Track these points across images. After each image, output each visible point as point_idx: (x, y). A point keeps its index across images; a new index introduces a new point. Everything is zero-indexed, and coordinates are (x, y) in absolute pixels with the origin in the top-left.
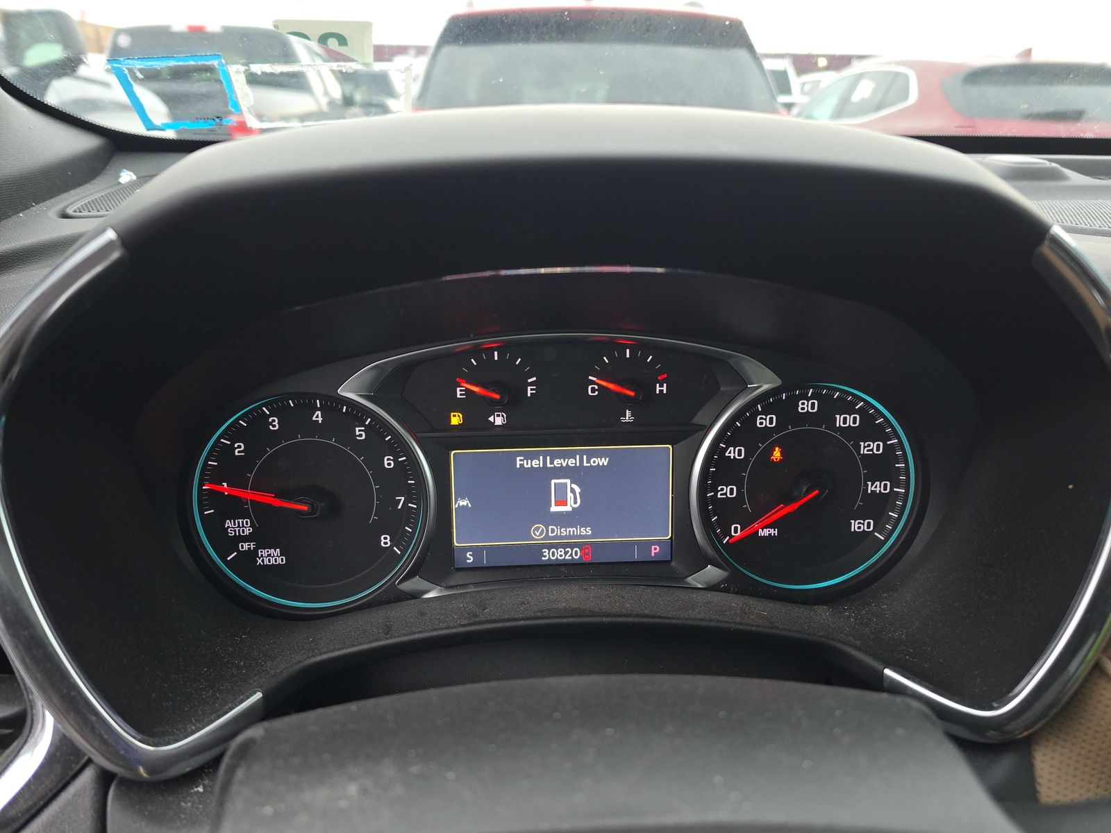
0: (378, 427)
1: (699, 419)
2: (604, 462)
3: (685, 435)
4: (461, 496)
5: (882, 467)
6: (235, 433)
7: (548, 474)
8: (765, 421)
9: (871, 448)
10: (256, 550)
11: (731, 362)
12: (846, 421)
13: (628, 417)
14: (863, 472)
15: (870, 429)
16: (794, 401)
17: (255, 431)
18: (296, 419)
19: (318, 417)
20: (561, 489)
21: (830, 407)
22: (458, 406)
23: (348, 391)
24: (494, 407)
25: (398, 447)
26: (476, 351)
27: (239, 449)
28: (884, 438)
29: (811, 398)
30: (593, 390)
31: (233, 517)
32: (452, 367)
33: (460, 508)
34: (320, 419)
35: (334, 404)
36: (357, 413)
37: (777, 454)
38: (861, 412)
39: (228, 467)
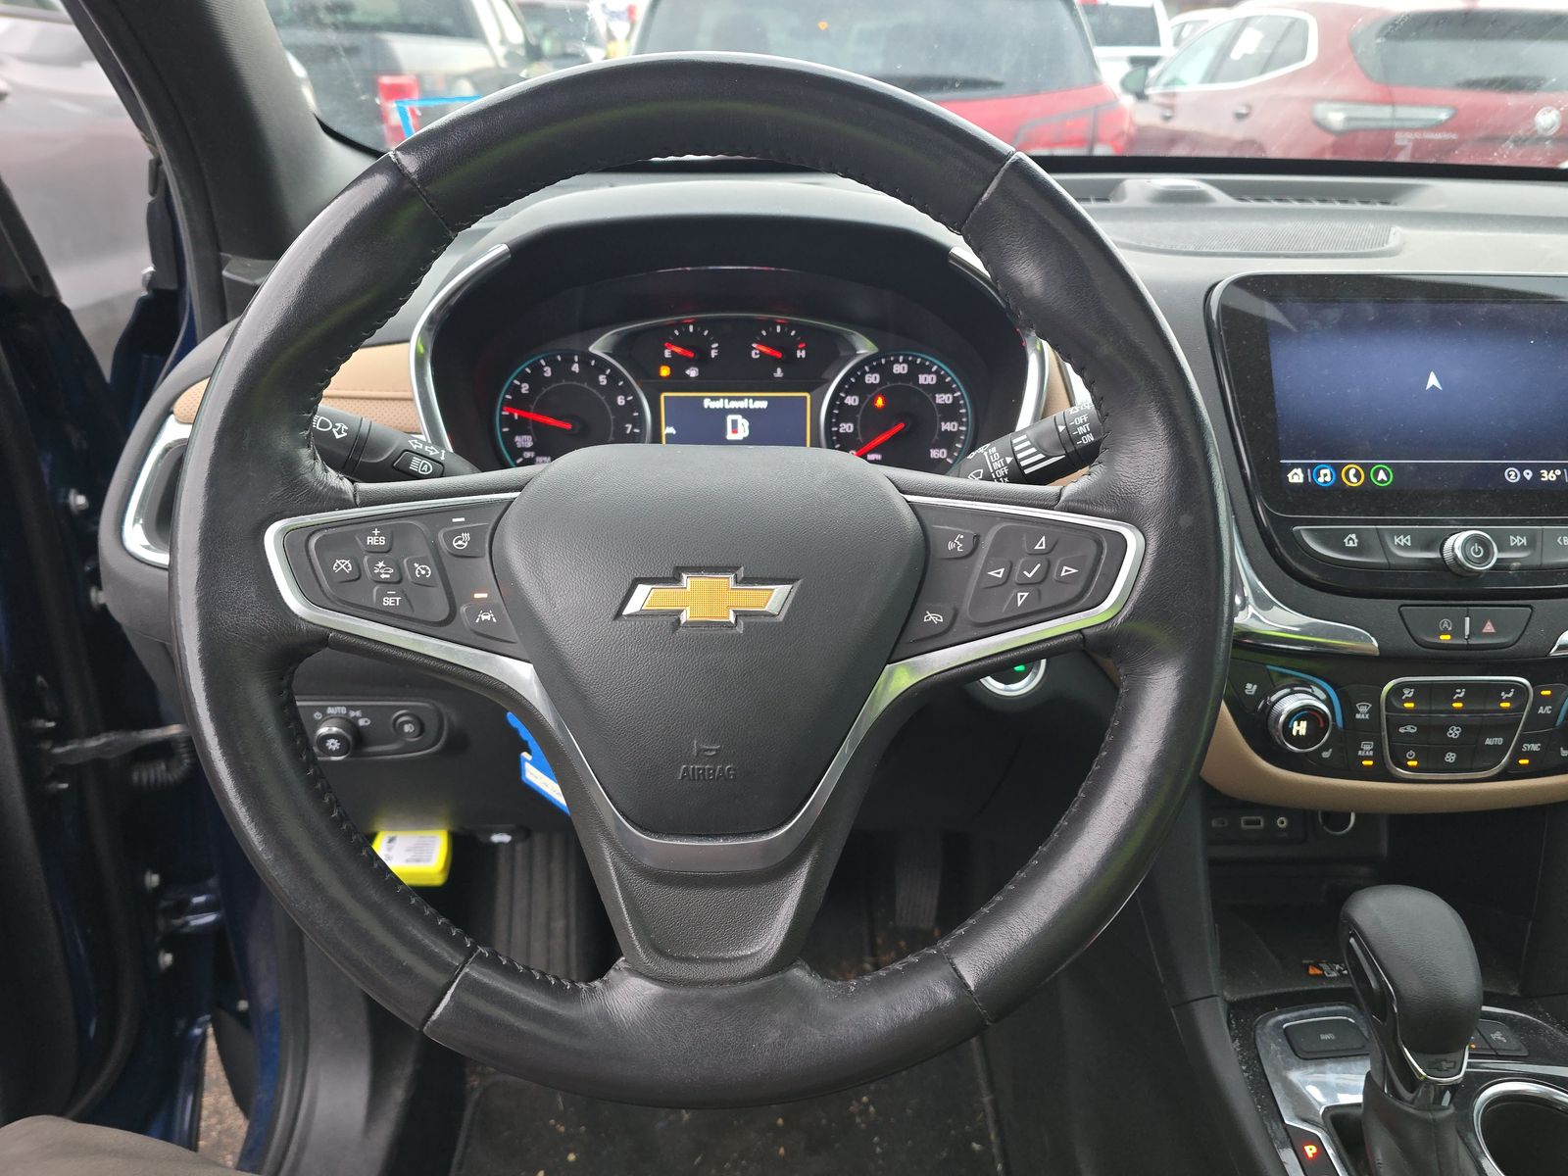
0: (615, 376)
1: (826, 375)
2: (763, 405)
3: (816, 384)
4: (667, 425)
5: (951, 412)
6: (523, 378)
7: (725, 412)
8: (872, 379)
9: (944, 399)
10: (535, 457)
11: (845, 335)
12: (926, 379)
13: (779, 373)
14: (938, 416)
15: (942, 386)
16: (890, 364)
17: (535, 378)
18: (562, 370)
19: (576, 368)
20: (735, 423)
21: (916, 370)
22: (666, 362)
23: (596, 348)
24: (690, 363)
25: (627, 390)
26: (679, 325)
27: (525, 388)
28: (953, 391)
29: (903, 363)
30: (756, 354)
31: (521, 434)
32: (662, 335)
33: (668, 435)
34: (577, 370)
35: (586, 358)
36: (602, 365)
37: (880, 402)
38: (937, 373)
39: (519, 401)
